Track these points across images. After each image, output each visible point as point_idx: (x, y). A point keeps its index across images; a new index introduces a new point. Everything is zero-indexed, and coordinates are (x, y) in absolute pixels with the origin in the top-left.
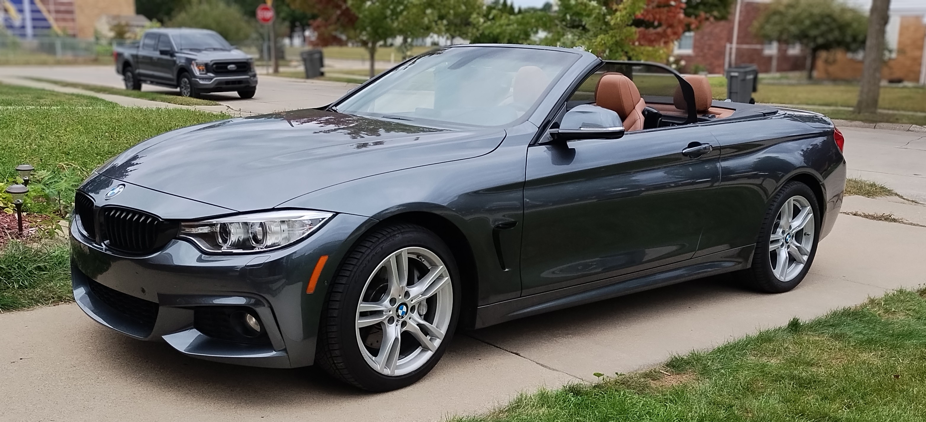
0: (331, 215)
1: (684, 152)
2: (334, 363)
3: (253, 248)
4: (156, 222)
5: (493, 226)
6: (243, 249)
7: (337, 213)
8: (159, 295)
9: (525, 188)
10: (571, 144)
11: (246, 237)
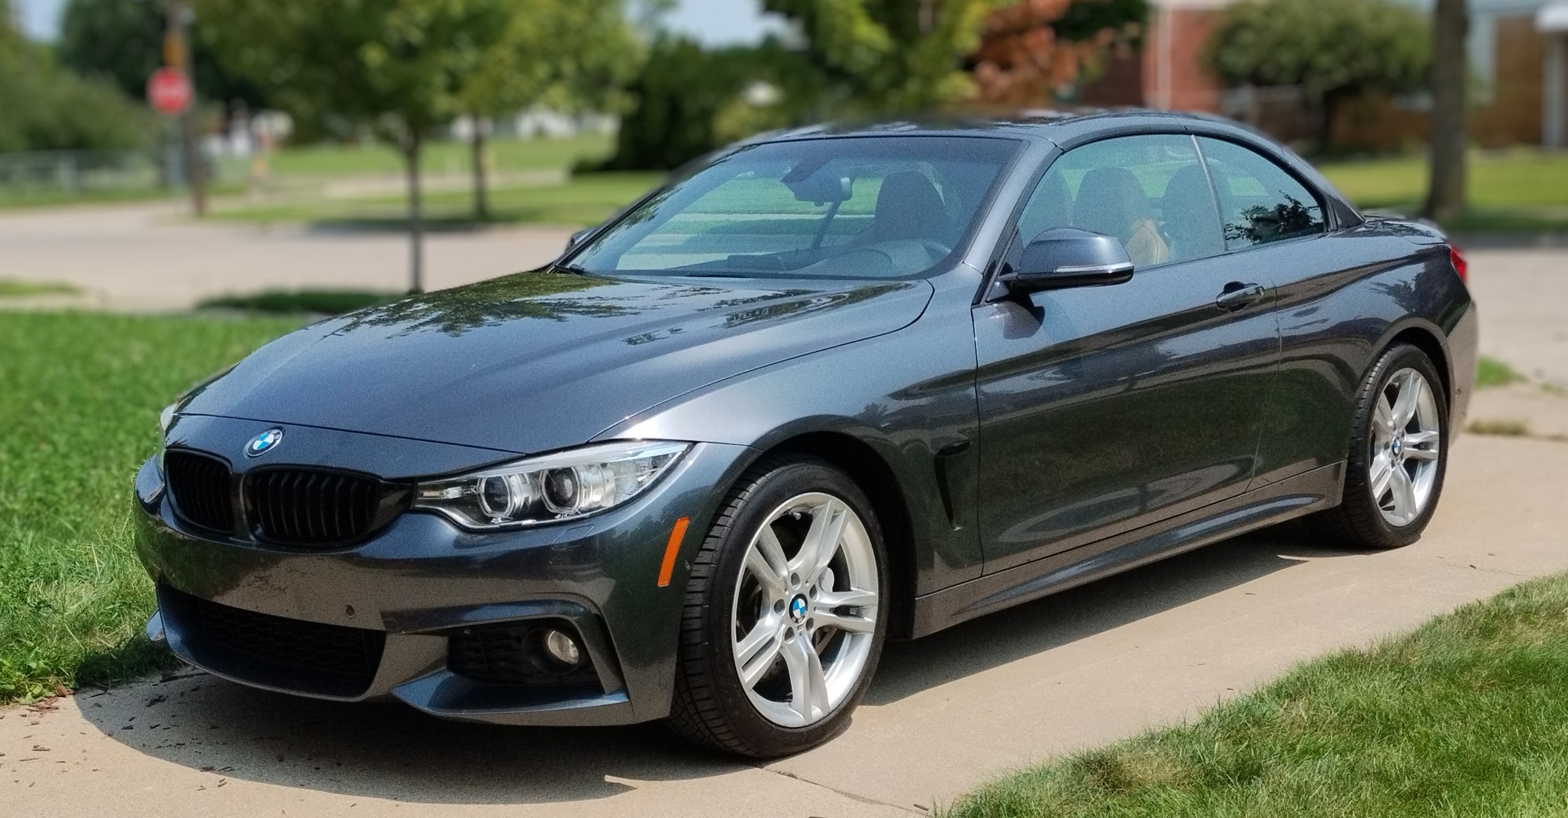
0: (685, 446)
1: (1219, 300)
2: (698, 713)
3: (553, 515)
4: (369, 487)
5: (934, 452)
6: (538, 519)
7: (695, 443)
8: (384, 615)
9: (978, 380)
10: (1037, 299)
11: (537, 497)
